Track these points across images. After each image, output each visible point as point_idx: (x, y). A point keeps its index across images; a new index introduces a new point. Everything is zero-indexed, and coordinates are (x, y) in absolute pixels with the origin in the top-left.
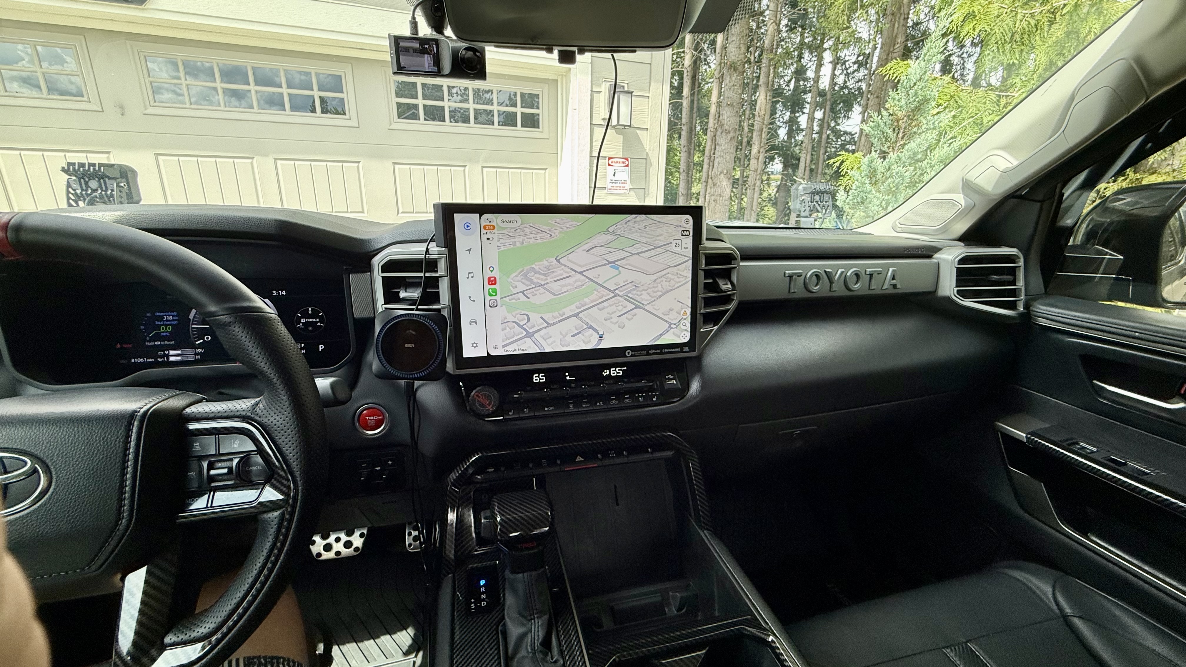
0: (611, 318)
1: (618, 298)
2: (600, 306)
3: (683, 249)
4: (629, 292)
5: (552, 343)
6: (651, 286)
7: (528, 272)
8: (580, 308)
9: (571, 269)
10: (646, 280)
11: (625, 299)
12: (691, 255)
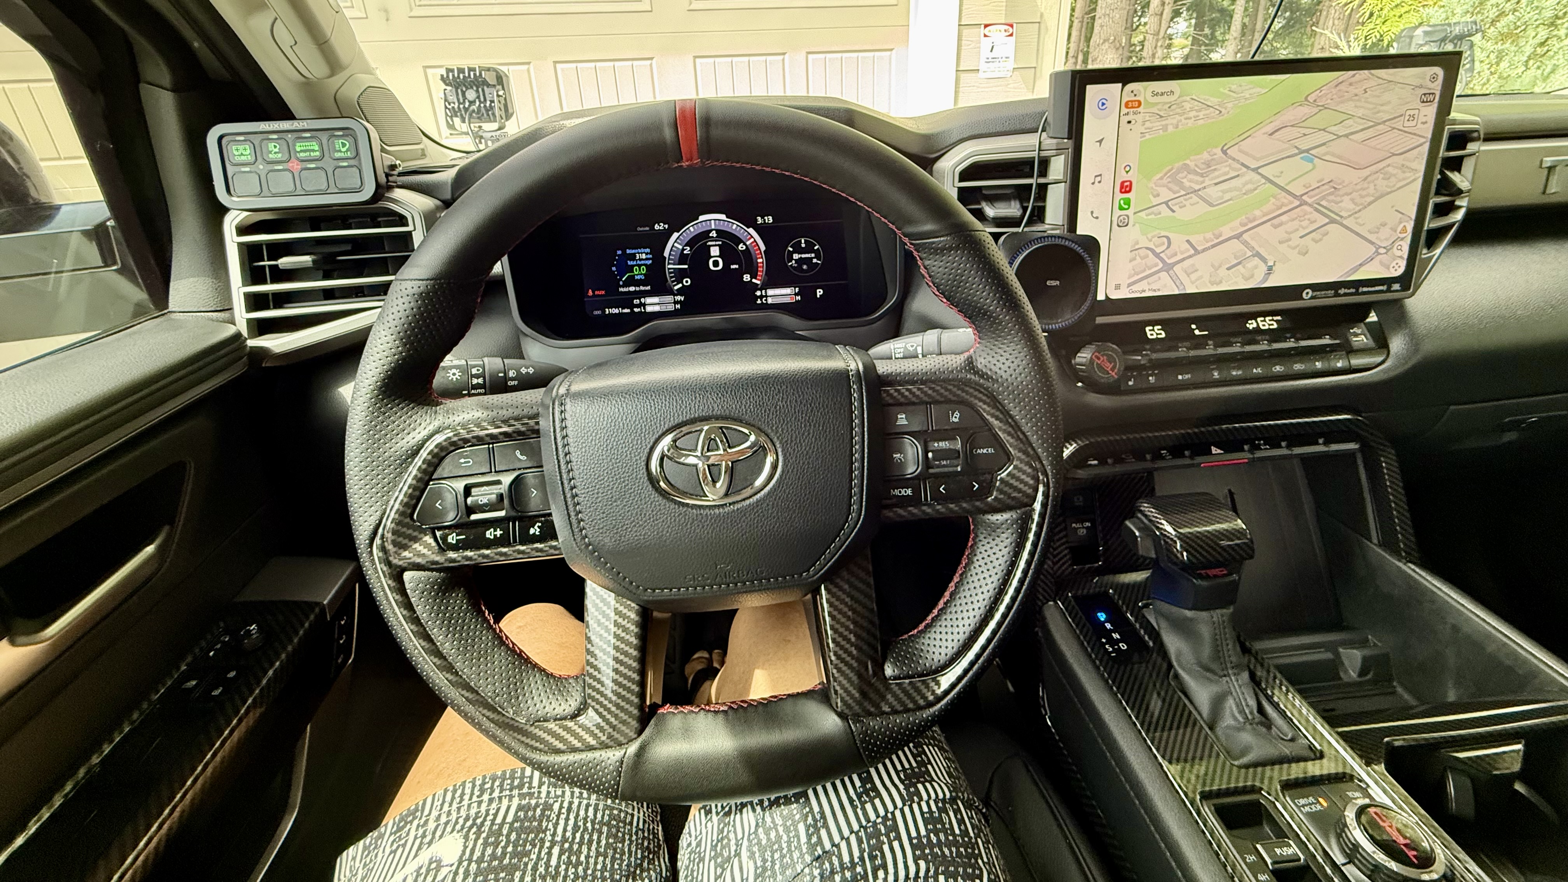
0: (1290, 240)
1: (1305, 207)
2: (1275, 221)
3: (1420, 126)
4: (1323, 198)
5: (1197, 280)
6: (1359, 187)
7: (1179, 171)
8: (1246, 225)
9: (1243, 165)
10: (1352, 176)
11: (1317, 210)
12: (1429, 135)
